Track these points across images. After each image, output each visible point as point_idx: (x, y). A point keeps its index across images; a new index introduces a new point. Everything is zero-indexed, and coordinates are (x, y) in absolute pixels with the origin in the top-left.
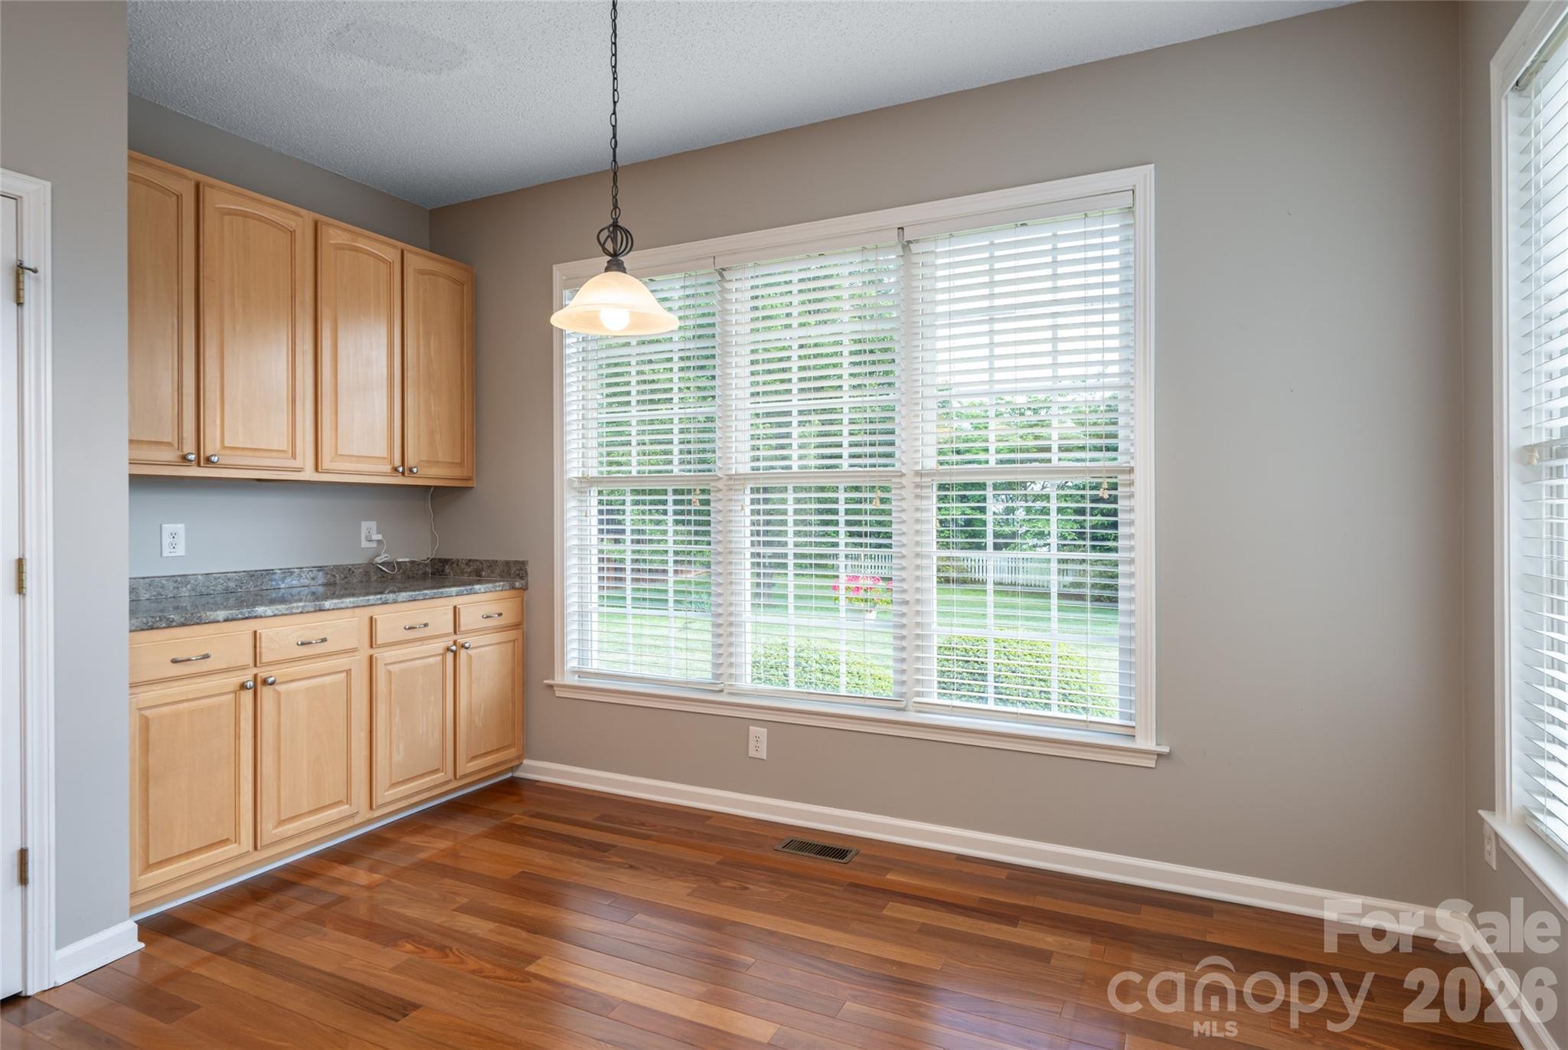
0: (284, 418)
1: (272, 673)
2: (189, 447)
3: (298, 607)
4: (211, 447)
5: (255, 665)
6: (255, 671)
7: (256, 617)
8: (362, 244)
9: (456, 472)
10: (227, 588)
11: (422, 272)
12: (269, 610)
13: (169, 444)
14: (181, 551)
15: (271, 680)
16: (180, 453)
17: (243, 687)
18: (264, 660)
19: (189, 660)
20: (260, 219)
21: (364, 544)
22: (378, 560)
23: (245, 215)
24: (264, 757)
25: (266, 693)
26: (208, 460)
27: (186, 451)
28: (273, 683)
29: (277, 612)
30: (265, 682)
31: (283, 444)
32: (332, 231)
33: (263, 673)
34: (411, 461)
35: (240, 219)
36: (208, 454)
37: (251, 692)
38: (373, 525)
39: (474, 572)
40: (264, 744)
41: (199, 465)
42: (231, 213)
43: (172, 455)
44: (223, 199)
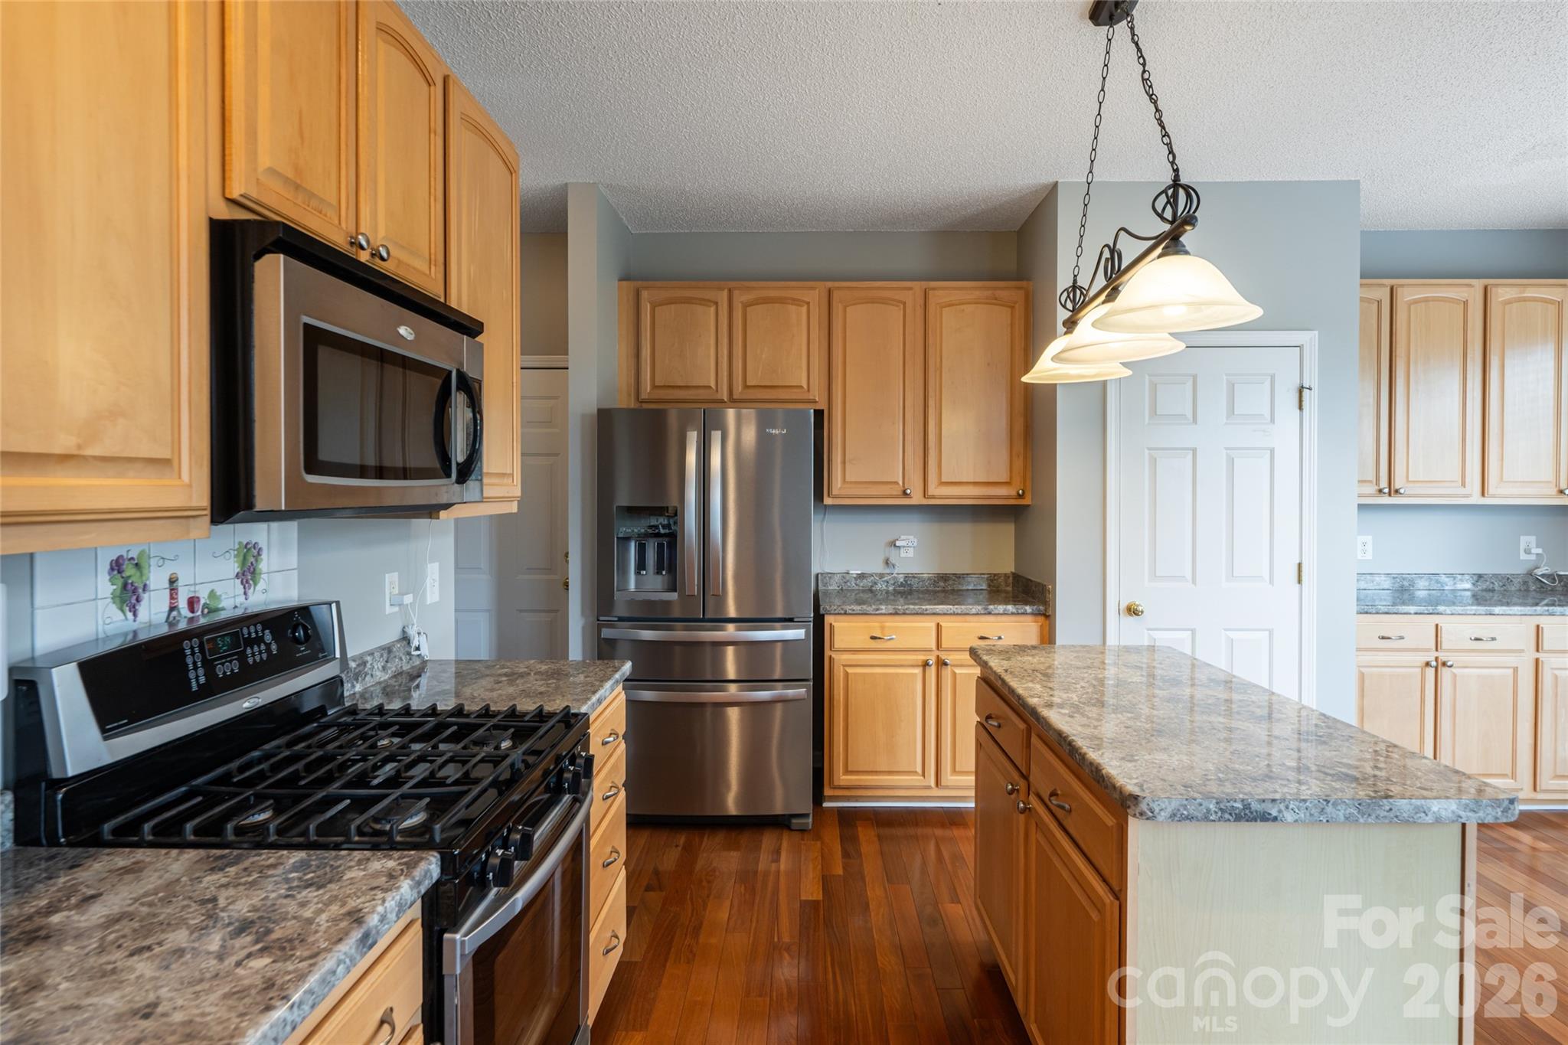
0: (1457, 458)
1: (1450, 658)
2: (1384, 484)
3: (1472, 610)
4: (1398, 484)
5: (1437, 650)
6: (1437, 654)
7: (1438, 614)
8: (1526, 293)
10: (1402, 586)
12: (1448, 610)
13: (1370, 482)
14: (1369, 556)
15: (1449, 664)
16: (1377, 488)
17: (1428, 664)
18: (1444, 647)
19: (1389, 638)
20: (1438, 300)
23: (1426, 300)
24: (1443, 722)
25: (1445, 673)
26: (1397, 491)
27: (1381, 487)
28: (1451, 666)
29: (1454, 612)
30: (1444, 664)
31: (1457, 476)
32: (1499, 291)
33: (1443, 657)
35: (1423, 304)
36: (1397, 487)
37: (1433, 669)
40: (1443, 712)
41: (1390, 495)
42: (1416, 302)
43: (1372, 489)
44: (1410, 293)
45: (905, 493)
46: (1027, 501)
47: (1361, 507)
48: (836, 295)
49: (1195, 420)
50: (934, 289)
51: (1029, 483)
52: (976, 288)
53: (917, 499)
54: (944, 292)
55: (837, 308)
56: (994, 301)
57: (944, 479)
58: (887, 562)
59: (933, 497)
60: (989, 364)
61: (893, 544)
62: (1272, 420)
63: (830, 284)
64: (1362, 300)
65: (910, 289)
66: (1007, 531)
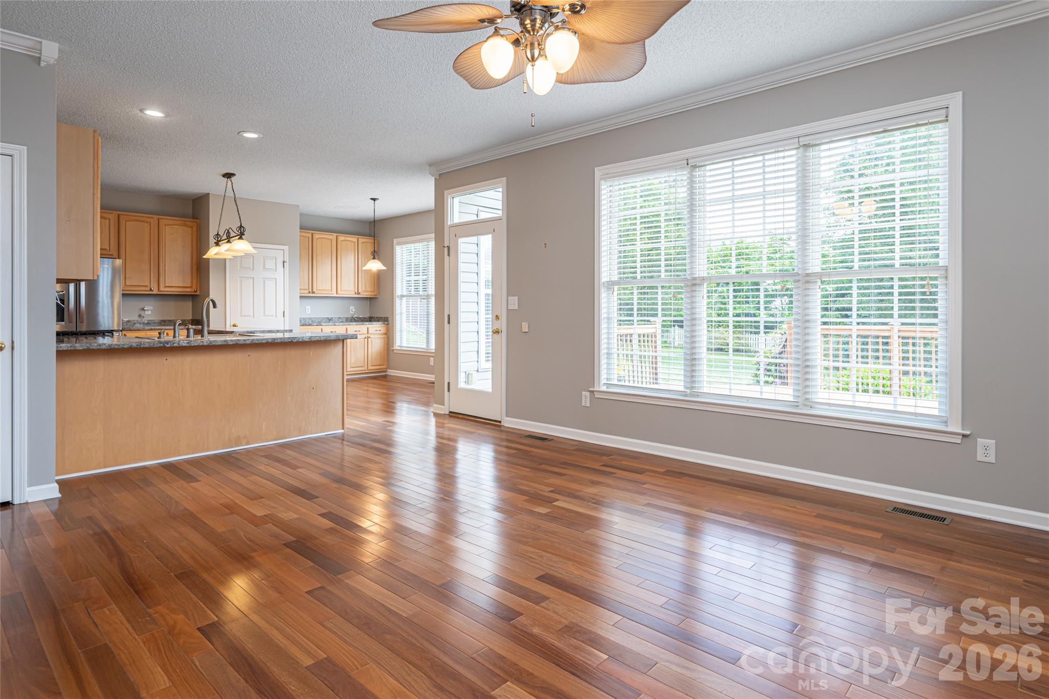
0: (330, 283)
2: (310, 290)
4: (314, 290)
7: (322, 325)
8: (348, 239)
9: (373, 293)
11: (363, 243)
13: (307, 289)
20: (324, 238)
21: (351, 312)
22: (354, 316)
23: (321, 238)
26: (315, 292)
29: (326, 325)
31: (330, 288)
32: (340, 237)
34: (360, 291)
38: (353, 307)
39: (378, 319)
41: (313, 293)
42: (319, 238)
43: (307, 292)
44: (317, 235)
45: (151, 289)
46: (198, 293)
47: (300, 297)
48: (121, 217)
49: (253, 269)
50: (162, 219)
51: (198, 287)
52: (178, 220)
53: (155, 292)
54: (165, 221)
55: (122, 222)
56: (185, 225)
57: (166, 285)
58: (140, 316)
59: (162, 291)
60: (183, 246)
61: (143, 309)
62: (276, 270)
63: (119, 213)
64: (300, 236)
65: (152, 218)
66: (189, 304)
